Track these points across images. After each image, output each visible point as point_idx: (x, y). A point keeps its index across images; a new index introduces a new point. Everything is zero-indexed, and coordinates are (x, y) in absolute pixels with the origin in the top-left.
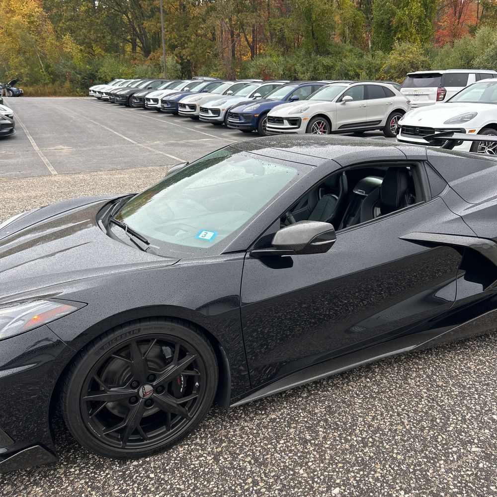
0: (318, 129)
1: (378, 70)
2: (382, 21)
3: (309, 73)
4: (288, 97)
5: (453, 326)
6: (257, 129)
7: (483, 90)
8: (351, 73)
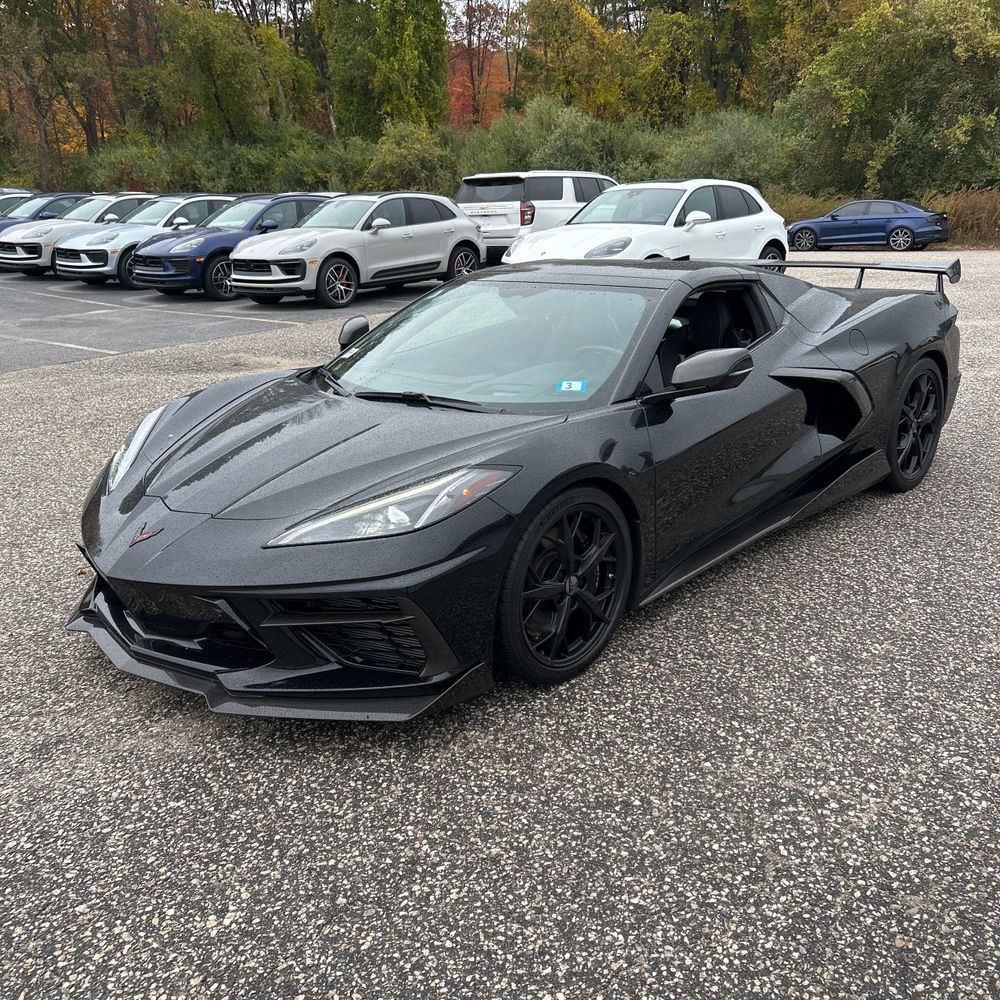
0: (336, 278)
1: (359, 174)
2: (352, 81)
3: (224, 179)
4: (255, 223)
5: (813, 493)
6: (204, 286)
7: (615, 207)
8: (310, 179)
